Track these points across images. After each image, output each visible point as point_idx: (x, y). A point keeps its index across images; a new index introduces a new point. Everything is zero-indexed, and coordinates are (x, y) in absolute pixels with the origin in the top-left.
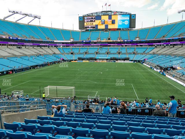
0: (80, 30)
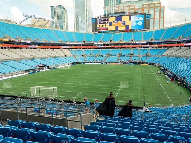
0: (93, 32)
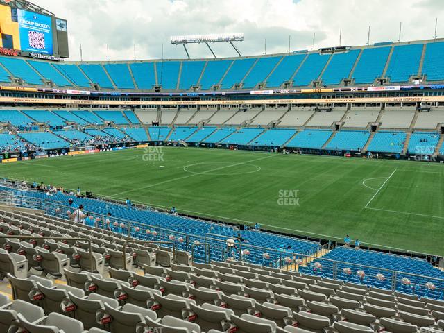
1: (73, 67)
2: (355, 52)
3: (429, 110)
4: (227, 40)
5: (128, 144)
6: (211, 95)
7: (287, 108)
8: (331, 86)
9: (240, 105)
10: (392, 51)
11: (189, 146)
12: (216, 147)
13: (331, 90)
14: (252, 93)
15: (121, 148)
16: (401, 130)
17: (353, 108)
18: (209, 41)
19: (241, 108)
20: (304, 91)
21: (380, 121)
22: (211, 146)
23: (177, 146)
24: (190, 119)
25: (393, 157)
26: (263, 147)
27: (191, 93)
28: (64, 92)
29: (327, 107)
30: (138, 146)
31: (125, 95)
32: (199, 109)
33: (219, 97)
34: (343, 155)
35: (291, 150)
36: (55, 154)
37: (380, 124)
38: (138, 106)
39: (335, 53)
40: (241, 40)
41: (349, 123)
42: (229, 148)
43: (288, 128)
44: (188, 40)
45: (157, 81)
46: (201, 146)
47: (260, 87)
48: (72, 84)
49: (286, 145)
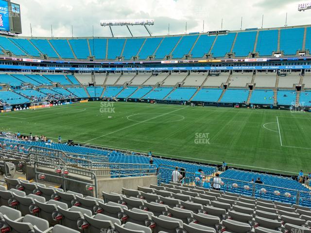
1: (25, 41)
2: (233, 34)
3: (285, 75)
4: (142, 24)
5: (73, 100)
6: (132, 64)
7: (187, 73)
8: (219, 58)
9: (153, 71)
10: (258, 34)
11: (119, 101)
12: (140, 101)
13: (219, 61)
14: (163, 62)
15: (68, 103)
16: (270, 89)
17: (234, 73)
18: (129, 24)
19: (154, 73)
20: (200, 61)
21: (254, 83)
22: (136, 100)
23: (110, 101)
24: (117, 81)
25: (269, 108)
26: (175, 101)
27: (116, 62)
28: (20, 60)
29: (216, 73)
30: (81, 102)
31: (67, 63)
32: (122, 74)
33: (138, 65)
34: (234, 107)
35: (196, 103)
36: (19, 108)
37: (255, 84)
38: (77, 72)
39: (219, 35)
40: (152, 24)
41: (233, 84)
42: (150, 102)
43: (190, 87)
44: (113, 23)
45: (90, 53)
46: (128, 101)
47: (168, 58)
48: (26, 54)
49: (192, 100)
